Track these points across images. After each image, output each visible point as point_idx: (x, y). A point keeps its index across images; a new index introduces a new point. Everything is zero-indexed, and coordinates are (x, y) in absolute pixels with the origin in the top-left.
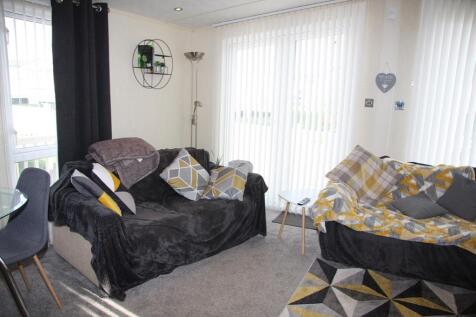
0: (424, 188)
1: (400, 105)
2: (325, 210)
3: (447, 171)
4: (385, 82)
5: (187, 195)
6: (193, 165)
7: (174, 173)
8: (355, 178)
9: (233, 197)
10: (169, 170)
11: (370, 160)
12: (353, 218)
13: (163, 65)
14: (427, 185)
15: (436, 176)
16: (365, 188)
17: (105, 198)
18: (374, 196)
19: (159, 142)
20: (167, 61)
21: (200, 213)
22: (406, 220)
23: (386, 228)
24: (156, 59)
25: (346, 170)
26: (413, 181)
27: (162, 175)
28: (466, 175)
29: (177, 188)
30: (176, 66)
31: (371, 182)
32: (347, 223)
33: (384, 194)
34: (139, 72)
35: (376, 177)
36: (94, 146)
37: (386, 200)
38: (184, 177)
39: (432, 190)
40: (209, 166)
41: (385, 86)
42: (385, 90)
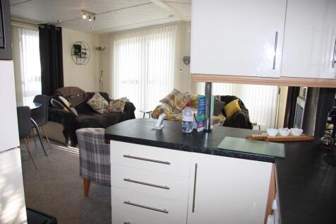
4: (187, 60)
5: (99, 111)
6: (101, 99)
7: (94, 101)
8: (172, 102)
9: (119, 111)
10: (90, 100)
13: (85, 54)
16: (176, 106)
17: (65, 109)
19: (87, 89)
20: (87, 52)
21: (105, 117)
24: (83, 51)
25: (168, 99)
26: (196, 102)
27: (88, 102)
29: (95, 108)
30: (91, 54)
31: (179, 103)
34: (74, 57)
35: (181, 101)
36: (58, 90)
38: (98, 103)
40: (109, 100)
41: (187, 62)
42: (187, 64)
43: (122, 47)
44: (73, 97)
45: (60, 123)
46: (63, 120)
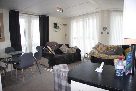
0: (112, 50)
1: (108, 33)
2: (91, 54)
3: (116, 46)
5: (64, 52)
6: (65, 47)
7: (62, 48)
8: (98, 48)
9: (74, 53)
10: (61, 48)
11: (101, 45)
12: (97, 55)
13: (59, 27)
15: (114, 47)
16: (100, 50)
17: (50, 52)
18: (102, 52)
19: (59, 43)
20: (60, 26)
21: (67, 55)
22: (107, 55)
23: (103, 57)
24: (57, 26)
25: (96, 47)
26: (110, 49)
27: (60, 49)
28: (120, 47)
29: (63, 51)
30: (61, 27)
31: (101, 49)
32: (95, 56)
33: (104, 51)
34: (54, 28)
35: (102, 48)
36: (47, 43)
37: (104, 53)
38: (64, 49)
40: (69, 47)
41: (105, 30)
42: (105, 31)
43: (75, 24)
44: (53, 46)
45: (47, 58)
46: (48, 57)
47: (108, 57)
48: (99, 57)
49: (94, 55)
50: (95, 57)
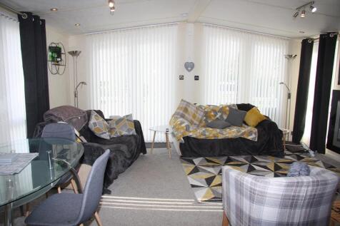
0: (218, 116)
1: (197, 78)
2: (182, 131)
3: (226, 107)
4: (189, 66)
6: (101, 119)
7: (95, 123)
8: (187, 115)
9: (131, 133)
10: (91, 123)
12: (196, 133)
14: (219, 114)
15: (222, 110)
18: (197, 123)
23: (211, 135)
24: (62, 56)
25: (181, 112)
27: (89, 126)
28: (233, 108)
33: (201, 122)
34: (50, 64)
35: (196, 114)
38: (100, 125)
39: (221, 116)
41: (189, 69)
42: (189, 71)
44: (74, 120)
47: (222, 134)
48: (203, 137)
49: (191, 134)
50: (194, 138)
